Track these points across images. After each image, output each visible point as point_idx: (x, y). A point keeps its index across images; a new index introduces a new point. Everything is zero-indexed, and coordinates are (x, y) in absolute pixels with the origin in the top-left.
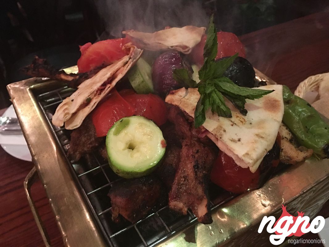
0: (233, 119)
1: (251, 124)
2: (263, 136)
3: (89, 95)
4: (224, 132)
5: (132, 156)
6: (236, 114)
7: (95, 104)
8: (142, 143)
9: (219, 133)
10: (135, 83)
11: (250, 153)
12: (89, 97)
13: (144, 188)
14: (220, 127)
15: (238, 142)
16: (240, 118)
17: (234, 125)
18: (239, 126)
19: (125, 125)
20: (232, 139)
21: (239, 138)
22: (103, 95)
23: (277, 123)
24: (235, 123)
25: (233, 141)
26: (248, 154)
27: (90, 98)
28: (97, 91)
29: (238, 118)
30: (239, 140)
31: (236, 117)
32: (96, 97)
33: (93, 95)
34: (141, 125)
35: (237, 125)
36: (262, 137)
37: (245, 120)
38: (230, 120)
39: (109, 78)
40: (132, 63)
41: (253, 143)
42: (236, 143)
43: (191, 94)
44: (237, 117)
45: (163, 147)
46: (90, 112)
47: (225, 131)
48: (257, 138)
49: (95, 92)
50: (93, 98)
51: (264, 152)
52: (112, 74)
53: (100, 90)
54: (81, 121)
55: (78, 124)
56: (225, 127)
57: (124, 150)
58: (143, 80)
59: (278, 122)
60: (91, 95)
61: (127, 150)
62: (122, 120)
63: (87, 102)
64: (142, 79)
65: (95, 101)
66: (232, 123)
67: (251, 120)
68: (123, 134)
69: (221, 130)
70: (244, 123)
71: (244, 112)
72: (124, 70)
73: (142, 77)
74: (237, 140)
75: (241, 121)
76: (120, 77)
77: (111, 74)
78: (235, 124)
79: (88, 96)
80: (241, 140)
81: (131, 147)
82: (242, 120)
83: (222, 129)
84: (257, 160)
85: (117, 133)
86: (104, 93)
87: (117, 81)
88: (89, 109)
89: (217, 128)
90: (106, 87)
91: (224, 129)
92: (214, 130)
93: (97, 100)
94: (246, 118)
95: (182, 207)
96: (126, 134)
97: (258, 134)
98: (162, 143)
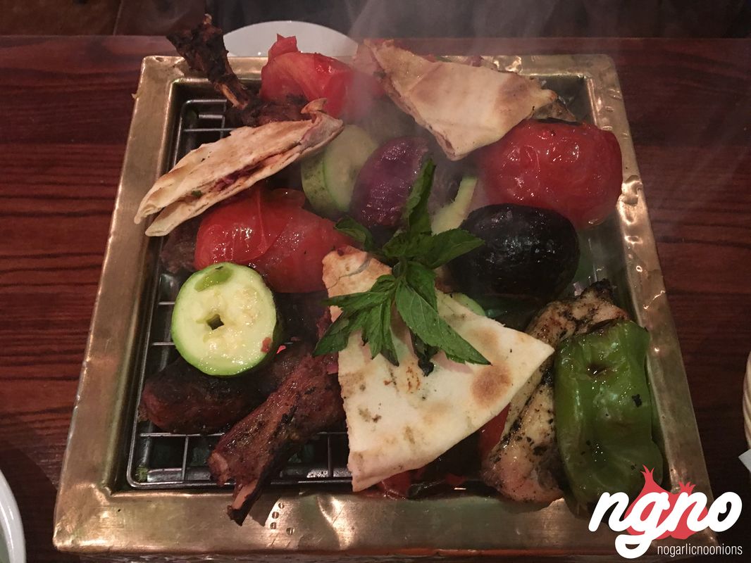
0: (400, 372)
1: (424, 398)
2: (416, 439)
3: (200, 187)
4: (361, 388)
5: (206, 339)
6: (413, 364)
7: (203, 206)
8: (233, 324)
9: (349, 388)
10: (310, 184)
12: (200, 189)
14: (360, 376)
15: (372, 421)
16: (413, 377)
17: (392, 384)
18: (398, 391)
19: (223, 278)
20: (367, 410)
21: (380, 415)
22: (222, 196)
24: (397, 381)
25: (364, 414)
26: (362, 457)
27: (200, 192)
28: (217, 183)
29: (409, 375)
30: (376, 420)
31: (407, 370)
32: (211, 194)
33: (209, 187)
34: (250, 290)
35: (396, 388)
36: (412, 440)
37: (419, 384)
38: (390, 370)
39: (247, 167)
42: (366, 421)
44: (410, 371)
45: (263, 350)
46: (190, 217)
47: (363, 388)
49: (214, 184)
50: (205, 194)
51: (395, 469)
52: (256, 161)
53: (223, 184)
54: (170, 227)
56: (368, 380)
57: (198, 322)
58: (323, 186)
60: (204, 187)
61: (203, 326)
62: (220, 268)
63: (196, 196)
64: (322, 184)
65: (206, 202)
66: (388, 378)
67: (432, 390)
68: (211, 292)
69: (357, 383)
70: (413, 389)
71: (427, 368)
72: (278, 163)
73: (325, 179)
74: (374, 417)
75: (409, 383)
76: (266, 173)
77: (253, 160)
78: (395, 383)
79: (198, 187)
80: (379, 421)
81: (215, 323)
82: (414, 382)
83: (361, 383)
84: (371, 476)
85: (202, 287)
86: (226, 194)
87: (258, 180)
88: (190, 213)
89: (353, 375)
90: (235, 182)
91: (365, 383)
92: (347, 375)
93: (208, 201)
94: (425, 381)
95: (223, 471)
96: (217, 294)
97: (411, 428)
98: (266, 343)
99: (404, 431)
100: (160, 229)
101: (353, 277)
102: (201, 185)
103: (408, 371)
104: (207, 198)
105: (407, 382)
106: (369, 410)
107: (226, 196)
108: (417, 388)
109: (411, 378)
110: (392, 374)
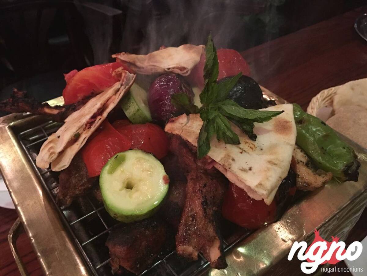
0: (241, 146)
1: (262, 149)
2: (276, 163)
3: (78, 130)
4: (233, 161)
5: (130, 197)
6: (245, 139)
7: (84, 139)
8: (140, 180)
9: (228, 163)
10: (130, 111)
11: (263, 183)
12: (78, 132)
13: (147, 233)
14: (228, 156)
15: (249, 171)
16: (250, 144)
17: (243, 152)
18: (249, 153)
19: (121, 161)
20: (243, 168)
21: (250, 166)
22: (93, 129)
23: (290, 146)
24: (245, 149)
25: (243, 170)
26: (261, 184)
27: (78, 133)
28: (86, 125)
29: (247, 144)
30: (250, 169)
32: (85, 132)
33: (82, 129)
34: (139, 160)
35: (247, 152)
36: (275, 164)
38: (238, 147)
39: (99, 109)
40: (124, 90)
41: (266, 171)
42: (247, 172)
43: (192, 120)
44: (246, 143)
45: (166, 183)
46: (79, 149)
47: (233, 160)
48: (269, 166)
49: (84, 126)
50: (82, 133)
51: (279, 180)
52: (102, 104)
53: (90, 124)
54: (69, 160)
55: (66, 164)
57: (121, 190)
58: (138, 109)
59: (291, 145)
60: (80, 130)
61: (124, 191)
62: (117, 156)
63: (76, 138)
64: (137, 107)
65: (85, 136)
66: (241, 151)
67: (262, 145)
68: (118, 172)
69: (229, 159)
70: (254, 148)
71: (253, 137)
72: (116, 98)
73: (137, 104)
74: (248, 169)
75: (250, 147)
76: (111, 107)
77: (101, 104)
78: (245, 151)
79: (76, 131)
80: (252, 169)
81: (129, 186)
82: (252, 146)
83: (231, 158)
84: (272, 190)
85: (112, 172)
86: (95, 126)
87: (109, 112)
88: (78, 146)
89: (225, 157)
90: (96, 119)
91: (232, 157)
92: (221, 159)
93: (86, 135)
94: (255, 143)
95: (191, 252)
96: (122, 172)
97: (270, 160)
98: (164, 178)
99: (269, 163)
101: (187, 125)
102: (78, 129)
104: (85, 133)
106: (244, 168)
107: (95, 128)
108: (255, 147)
109: (249, 145)
110: (240, 148)
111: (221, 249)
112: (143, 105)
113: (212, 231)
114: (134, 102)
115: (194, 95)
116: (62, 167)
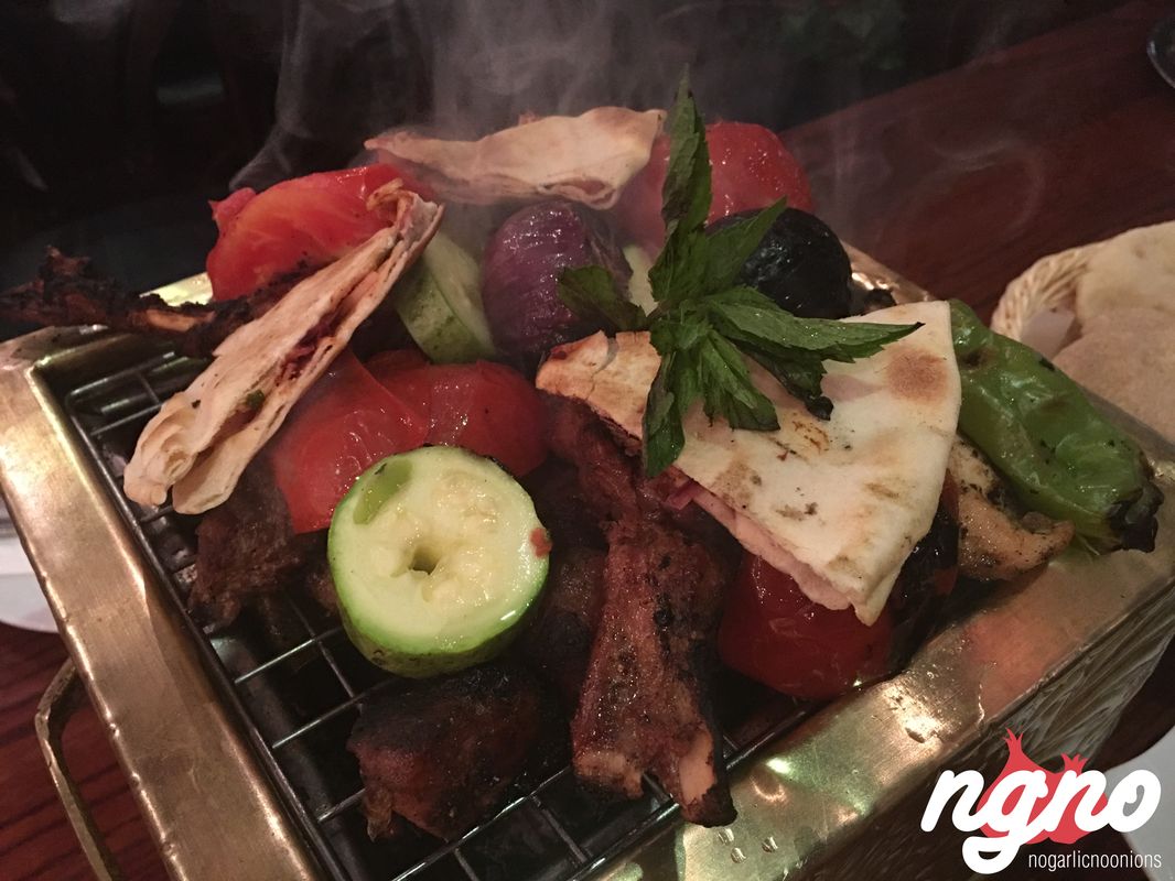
0: (786, 435)
1: (847, 447)
2: (894, 490)
3: (257, 383)
4: (755, 483)
5: (427, 597)
6: (795, 414)
7: (278, 412)
8: (459, 544)
9: (739, 490)
10: (425, 324)
11: (851, 556)
12: (257, 388)
13: (481, 709)
14: (739, 468)
15: (807, 516)
16: (809, 431)
17: (789, 454)
18: (805, 459)
19: (396, 483)
20: (787, 507)
21: (810, 502)
22: (306, 377)
23: (940, 438)
24: (792, 447)
25: (789, 514)
26: (846, 559)
27: (259, 392)
28: (284, 367)
29: (803, 432)
30: (811, 511)
31: (794, 426)
32: (281, 388)
33: (272, 380)
34: (453, 478)
35: (800, 457)
36: (890, 495)
37: (825, 436)
38: (772, 440)
39: (325, 317)
40: (405, 255)
41: (861, 516)
42: (800, 520)
43: (626, 353)
44: (799, 426)
45: (539, 554)
46: (262, 444)
47: (757, 481)
48: (873, 500)
49: (278, 370)
50: (270, 392)
51: (903, 546)
52: (335, 302)
53: (296, 361)
54: (230, 479)
55: (222, 490)
56: (755, 466)
57: (396, 575)
58: (451, 314)
59: (944, 435)
60: (264, 382)
61: (407, 577)
62: (383, 467)
63: (251, 408)
64: (447, 311)
65: (280, 402)
66: (781, 452)
67: (848, 433)
68: (388, 518)
69: (744, 477)
70: (823, 446)
71: (822, 408)
72: (381, 281)
73: (447, 301)
74: (803, 509)
75: (812, 440)
76: (364, 308)
77: (332, 300)
78: (793, 452)
79: (253, 386)
80: (817, 509)
81: (423, 563)
82: (818, 437)
83: (749, 475)
84: (881, 578)
85: (367, 516)
86: (312, 371)
87: (356, 325)
88: (259, 433)
89: (728, 472)
90: (316, 348)
91: (754, 472)
92: (719, 478)
93: (285, 397)
94: (828, 427)
95: (622, 770)
96: (401, 516)
97: (875, 482)
98: (535, 539)
99: (871, 491)
100: (211, 494)
101: (609, 367)
102: (257, 379)
103: (797, 427)
104: (280, 393)
105: (808, 441)
106: (791, 505)
107: (313, 376)
108: (827, 441)
109: (807, 434)
110: (779, 444)
111: (717, 763)
112: (467, 303)
113: (687, 705)
114: (437, 293)
115: (629, 272)
116: (208, 501)
